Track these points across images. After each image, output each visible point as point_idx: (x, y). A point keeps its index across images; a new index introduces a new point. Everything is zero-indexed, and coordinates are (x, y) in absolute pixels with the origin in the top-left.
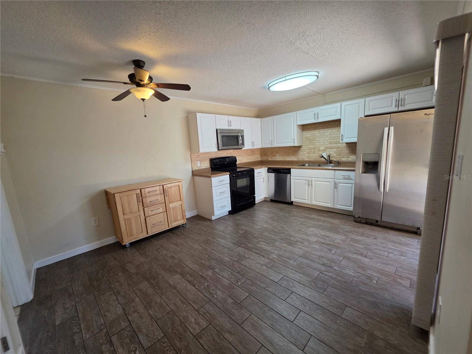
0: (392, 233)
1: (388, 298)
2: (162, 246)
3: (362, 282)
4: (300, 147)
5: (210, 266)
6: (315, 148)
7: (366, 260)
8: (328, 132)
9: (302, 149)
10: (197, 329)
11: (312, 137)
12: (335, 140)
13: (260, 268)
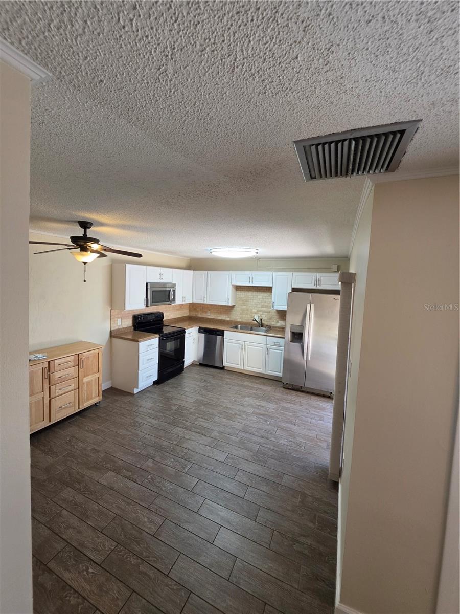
0: (313, 397)
1: (312, 461)
2: (73, 437)
3: (294, 450)
4: (233, 306)
5: (148, 455)
6: (247, 310)
7: (295, 428)
8: (261, 295)
9: (235, 308)
10: (153, 527)
11: (245, 298)
12: (267, 305)
13: (203, 449)
